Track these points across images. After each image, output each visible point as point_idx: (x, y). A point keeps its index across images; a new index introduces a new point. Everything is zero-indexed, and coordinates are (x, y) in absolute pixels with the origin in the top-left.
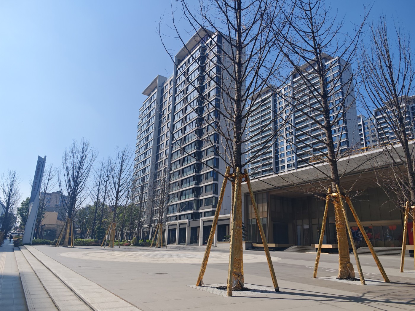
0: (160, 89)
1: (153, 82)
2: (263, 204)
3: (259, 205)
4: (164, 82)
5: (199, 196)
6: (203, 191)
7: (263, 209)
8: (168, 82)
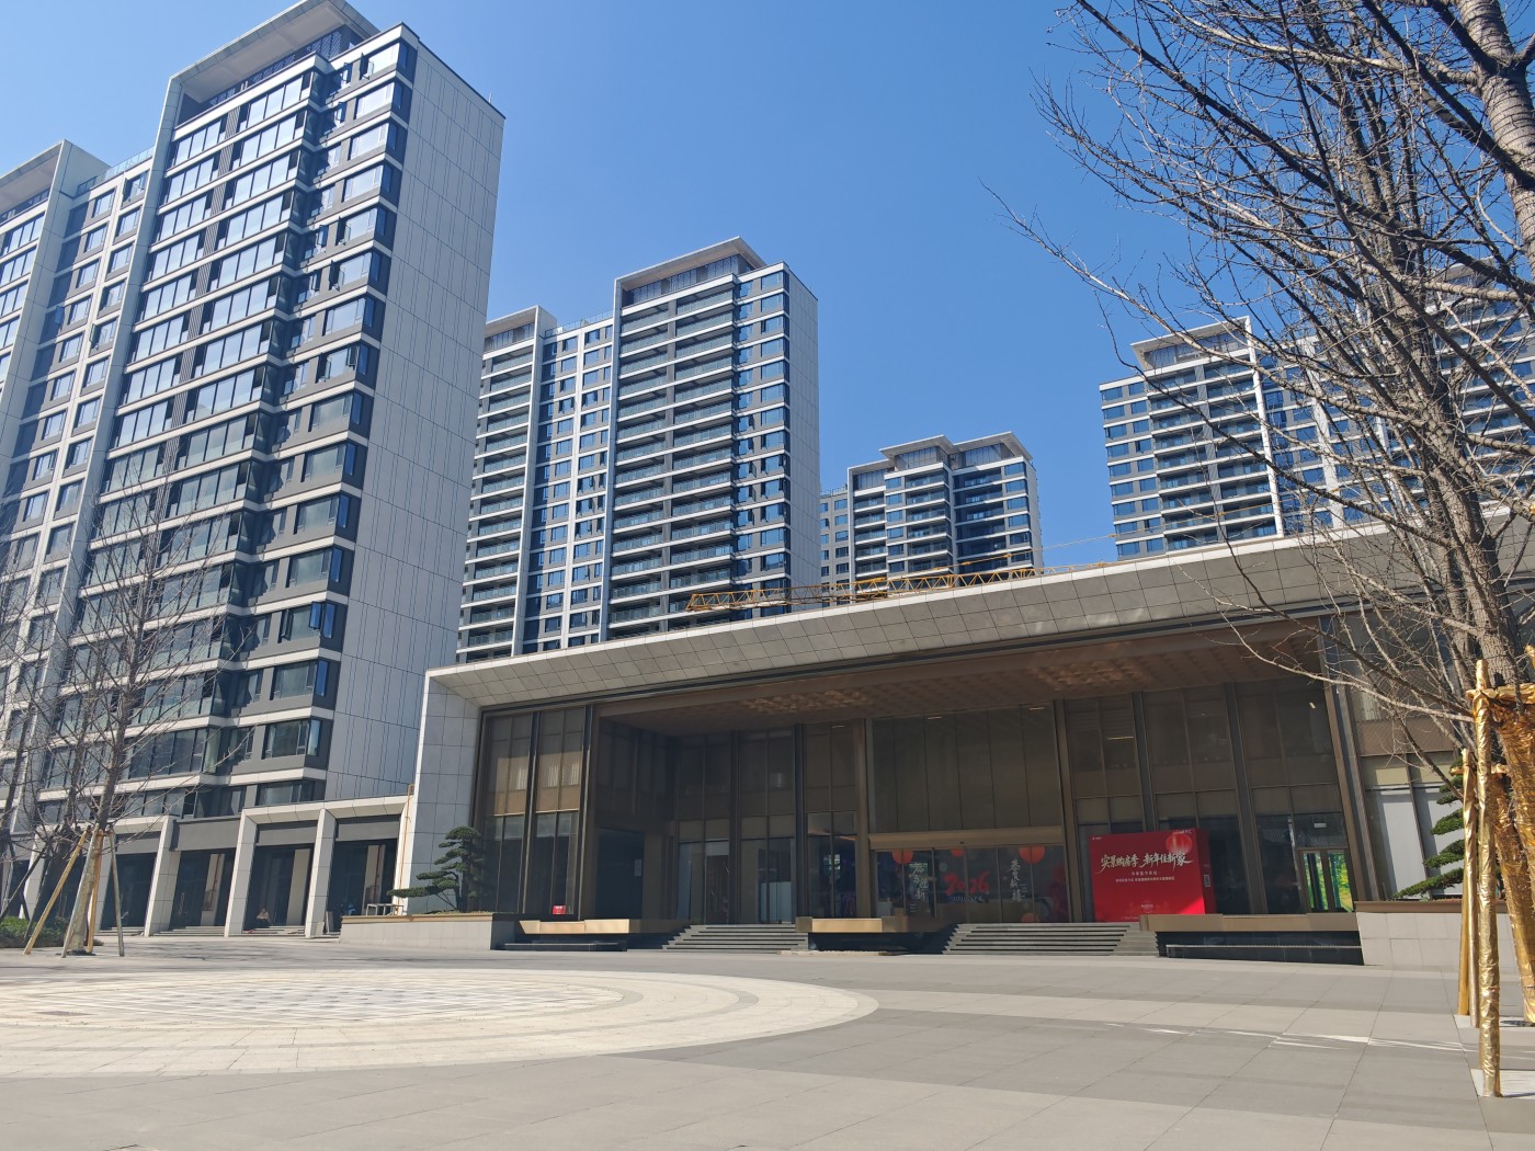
0: (67, 204)
1: (29, 167)
2: (566, 755)
3: (545, 759)
4: (95, 181)
5: (234, 711)
6: (258, 691)
7: (566, 775)
8: (119, 183)
